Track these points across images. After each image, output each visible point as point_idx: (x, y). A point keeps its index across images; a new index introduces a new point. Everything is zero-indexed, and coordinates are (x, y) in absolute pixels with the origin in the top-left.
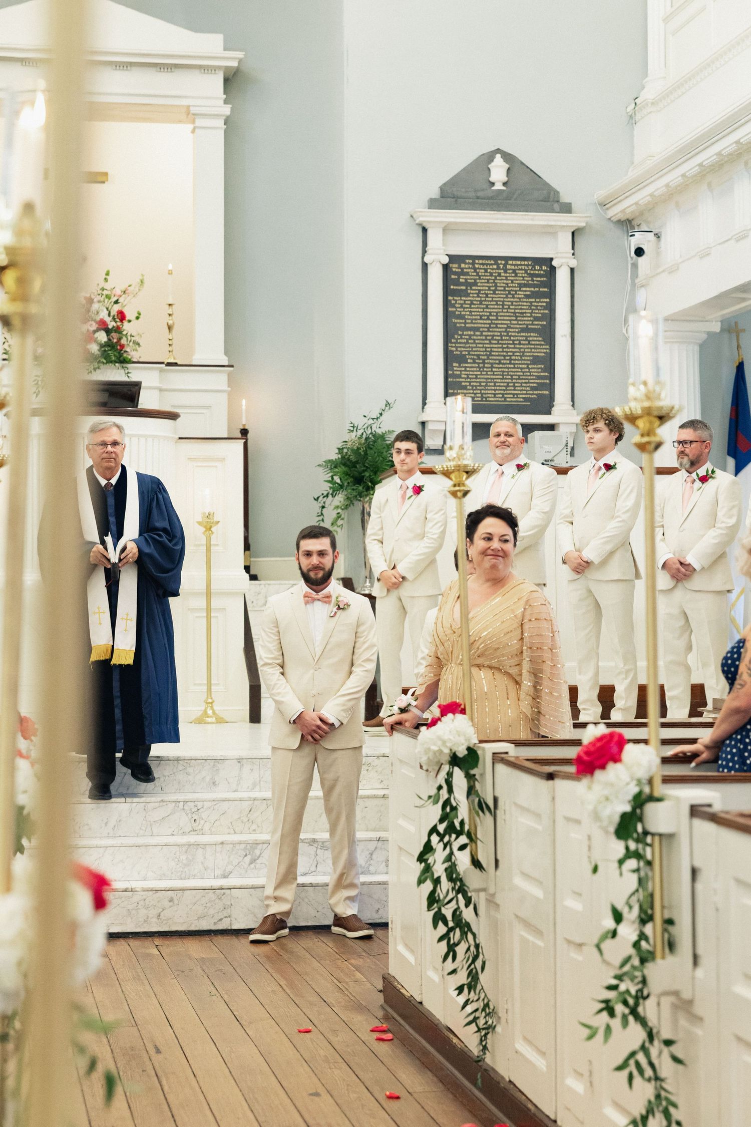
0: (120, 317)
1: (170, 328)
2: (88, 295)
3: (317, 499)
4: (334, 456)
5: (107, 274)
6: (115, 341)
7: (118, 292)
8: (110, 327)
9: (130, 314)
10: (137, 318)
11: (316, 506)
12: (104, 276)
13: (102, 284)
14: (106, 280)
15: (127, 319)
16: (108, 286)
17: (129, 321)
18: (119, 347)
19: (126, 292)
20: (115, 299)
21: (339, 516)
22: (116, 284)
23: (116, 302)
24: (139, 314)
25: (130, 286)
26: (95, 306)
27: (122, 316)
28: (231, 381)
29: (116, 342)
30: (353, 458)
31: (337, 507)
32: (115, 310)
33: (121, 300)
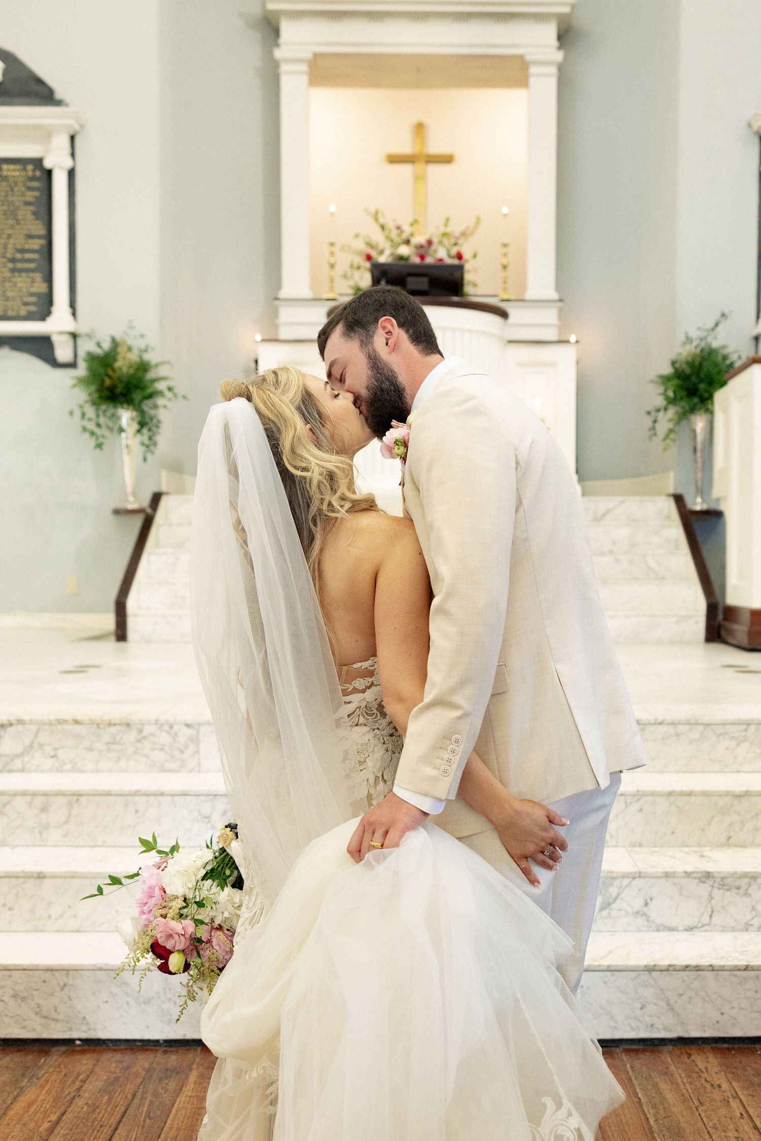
1: (505, 267)
2: (428, 239)
3: (649, 413)
4: (668, 370)
5: (448, 220)
7: (457, 234)
9: (467, 255)
10: (474, 258)
11: (648, 421)
12: (444, 222)
13: (442, 229)
14: (447, 226)
15: (466, 258)
16: (449, 230)
17: (468, 261)
19: (466, 234)
20: (455, 241)
21: (671, 431)
22: (456, 228)
23: (455, 245)
24: (476, 254)
25: (468, 228)
26: (434, 247)
27: (459, 256)
28: (561, 315)
30: (688, 371)
31: (670, 420)
32: (454, 251)
33: (461, 241)
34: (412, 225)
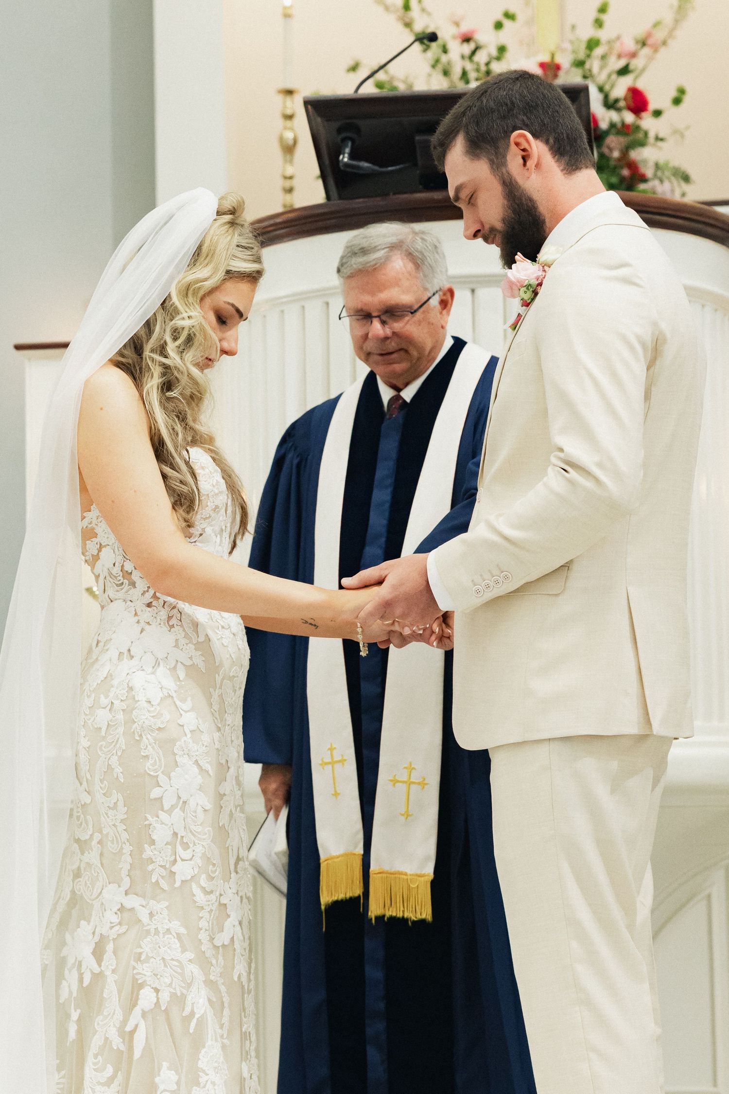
0: (632, 104)
2: (546, 58)
5: (603, 10)
6: (616, 154)
7: (630, 45)
8: (604, 125)
10: (677, 101)
12: (593, 14)
13: (586, 34)
14: (599, 23)
15: (652, 106)
16: (603, 35)
17: (657, 113)
18: (626, 172)
19: (650, 41)
20: (622, 63)
23: (624, 71)
24: (682, 91)
25: (656, 25)
27: (637, 102)
29: (619, 160)
32: (620, 89)
33: (636, 63)
34: (499, 26)
